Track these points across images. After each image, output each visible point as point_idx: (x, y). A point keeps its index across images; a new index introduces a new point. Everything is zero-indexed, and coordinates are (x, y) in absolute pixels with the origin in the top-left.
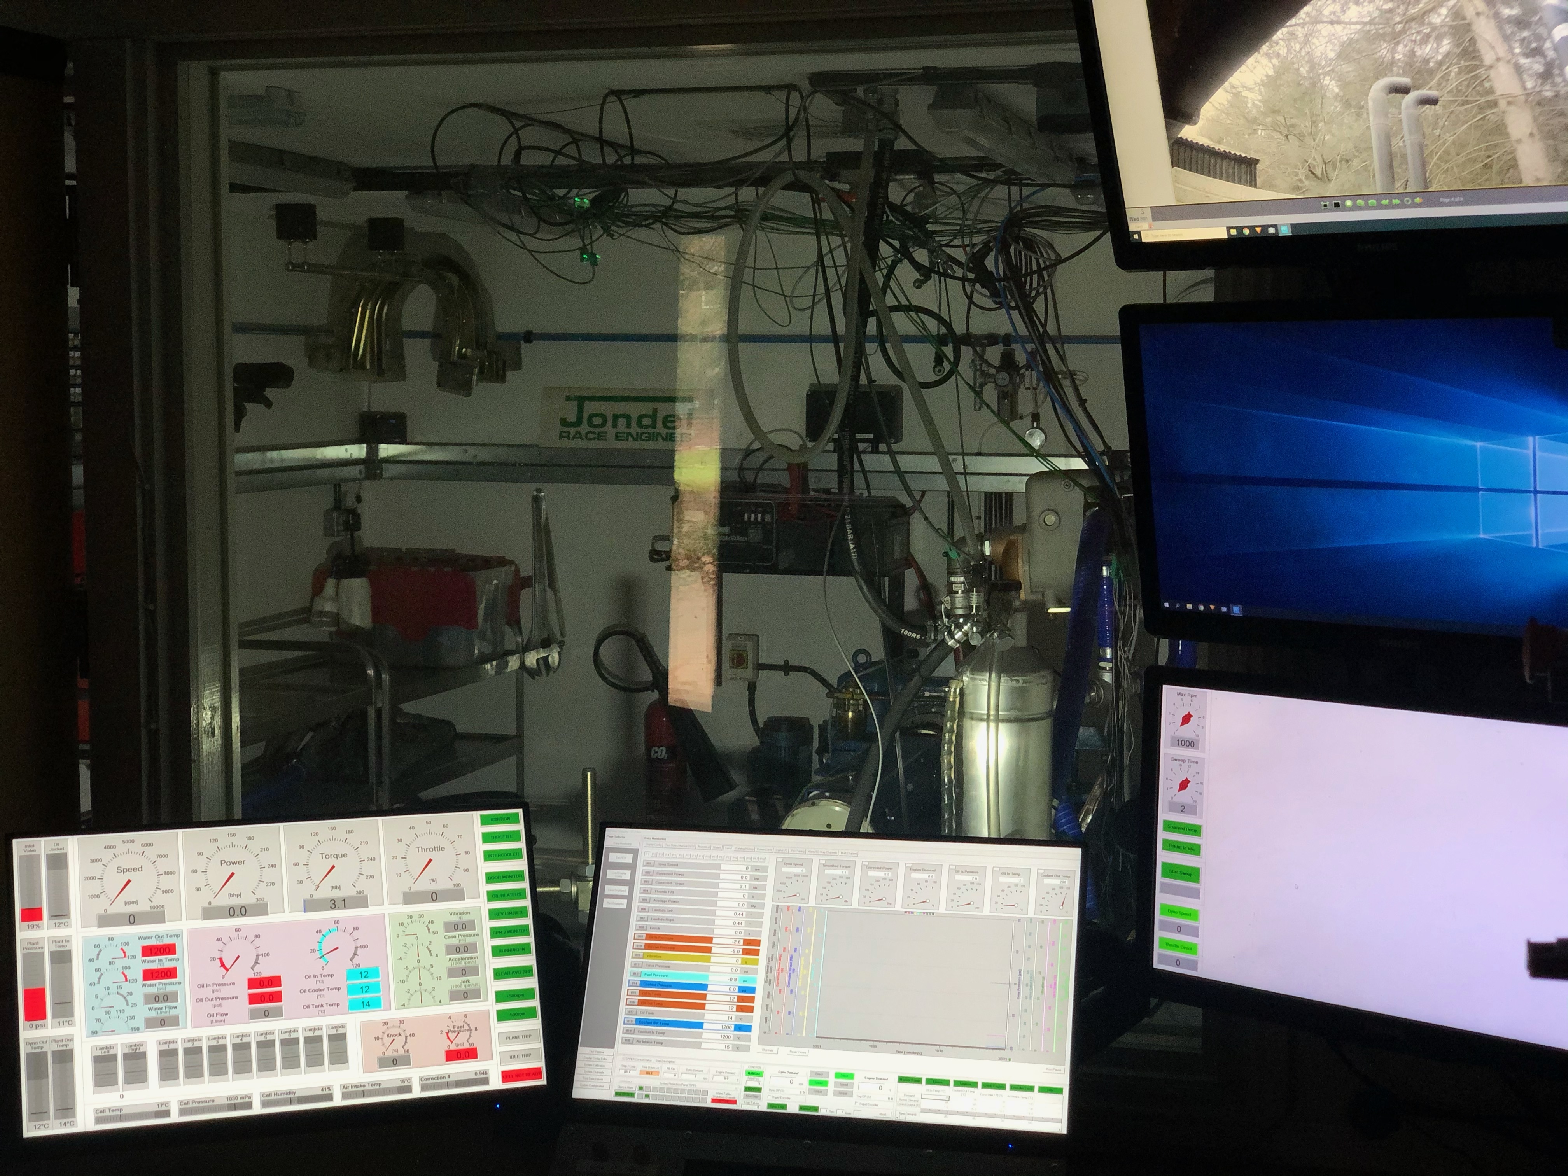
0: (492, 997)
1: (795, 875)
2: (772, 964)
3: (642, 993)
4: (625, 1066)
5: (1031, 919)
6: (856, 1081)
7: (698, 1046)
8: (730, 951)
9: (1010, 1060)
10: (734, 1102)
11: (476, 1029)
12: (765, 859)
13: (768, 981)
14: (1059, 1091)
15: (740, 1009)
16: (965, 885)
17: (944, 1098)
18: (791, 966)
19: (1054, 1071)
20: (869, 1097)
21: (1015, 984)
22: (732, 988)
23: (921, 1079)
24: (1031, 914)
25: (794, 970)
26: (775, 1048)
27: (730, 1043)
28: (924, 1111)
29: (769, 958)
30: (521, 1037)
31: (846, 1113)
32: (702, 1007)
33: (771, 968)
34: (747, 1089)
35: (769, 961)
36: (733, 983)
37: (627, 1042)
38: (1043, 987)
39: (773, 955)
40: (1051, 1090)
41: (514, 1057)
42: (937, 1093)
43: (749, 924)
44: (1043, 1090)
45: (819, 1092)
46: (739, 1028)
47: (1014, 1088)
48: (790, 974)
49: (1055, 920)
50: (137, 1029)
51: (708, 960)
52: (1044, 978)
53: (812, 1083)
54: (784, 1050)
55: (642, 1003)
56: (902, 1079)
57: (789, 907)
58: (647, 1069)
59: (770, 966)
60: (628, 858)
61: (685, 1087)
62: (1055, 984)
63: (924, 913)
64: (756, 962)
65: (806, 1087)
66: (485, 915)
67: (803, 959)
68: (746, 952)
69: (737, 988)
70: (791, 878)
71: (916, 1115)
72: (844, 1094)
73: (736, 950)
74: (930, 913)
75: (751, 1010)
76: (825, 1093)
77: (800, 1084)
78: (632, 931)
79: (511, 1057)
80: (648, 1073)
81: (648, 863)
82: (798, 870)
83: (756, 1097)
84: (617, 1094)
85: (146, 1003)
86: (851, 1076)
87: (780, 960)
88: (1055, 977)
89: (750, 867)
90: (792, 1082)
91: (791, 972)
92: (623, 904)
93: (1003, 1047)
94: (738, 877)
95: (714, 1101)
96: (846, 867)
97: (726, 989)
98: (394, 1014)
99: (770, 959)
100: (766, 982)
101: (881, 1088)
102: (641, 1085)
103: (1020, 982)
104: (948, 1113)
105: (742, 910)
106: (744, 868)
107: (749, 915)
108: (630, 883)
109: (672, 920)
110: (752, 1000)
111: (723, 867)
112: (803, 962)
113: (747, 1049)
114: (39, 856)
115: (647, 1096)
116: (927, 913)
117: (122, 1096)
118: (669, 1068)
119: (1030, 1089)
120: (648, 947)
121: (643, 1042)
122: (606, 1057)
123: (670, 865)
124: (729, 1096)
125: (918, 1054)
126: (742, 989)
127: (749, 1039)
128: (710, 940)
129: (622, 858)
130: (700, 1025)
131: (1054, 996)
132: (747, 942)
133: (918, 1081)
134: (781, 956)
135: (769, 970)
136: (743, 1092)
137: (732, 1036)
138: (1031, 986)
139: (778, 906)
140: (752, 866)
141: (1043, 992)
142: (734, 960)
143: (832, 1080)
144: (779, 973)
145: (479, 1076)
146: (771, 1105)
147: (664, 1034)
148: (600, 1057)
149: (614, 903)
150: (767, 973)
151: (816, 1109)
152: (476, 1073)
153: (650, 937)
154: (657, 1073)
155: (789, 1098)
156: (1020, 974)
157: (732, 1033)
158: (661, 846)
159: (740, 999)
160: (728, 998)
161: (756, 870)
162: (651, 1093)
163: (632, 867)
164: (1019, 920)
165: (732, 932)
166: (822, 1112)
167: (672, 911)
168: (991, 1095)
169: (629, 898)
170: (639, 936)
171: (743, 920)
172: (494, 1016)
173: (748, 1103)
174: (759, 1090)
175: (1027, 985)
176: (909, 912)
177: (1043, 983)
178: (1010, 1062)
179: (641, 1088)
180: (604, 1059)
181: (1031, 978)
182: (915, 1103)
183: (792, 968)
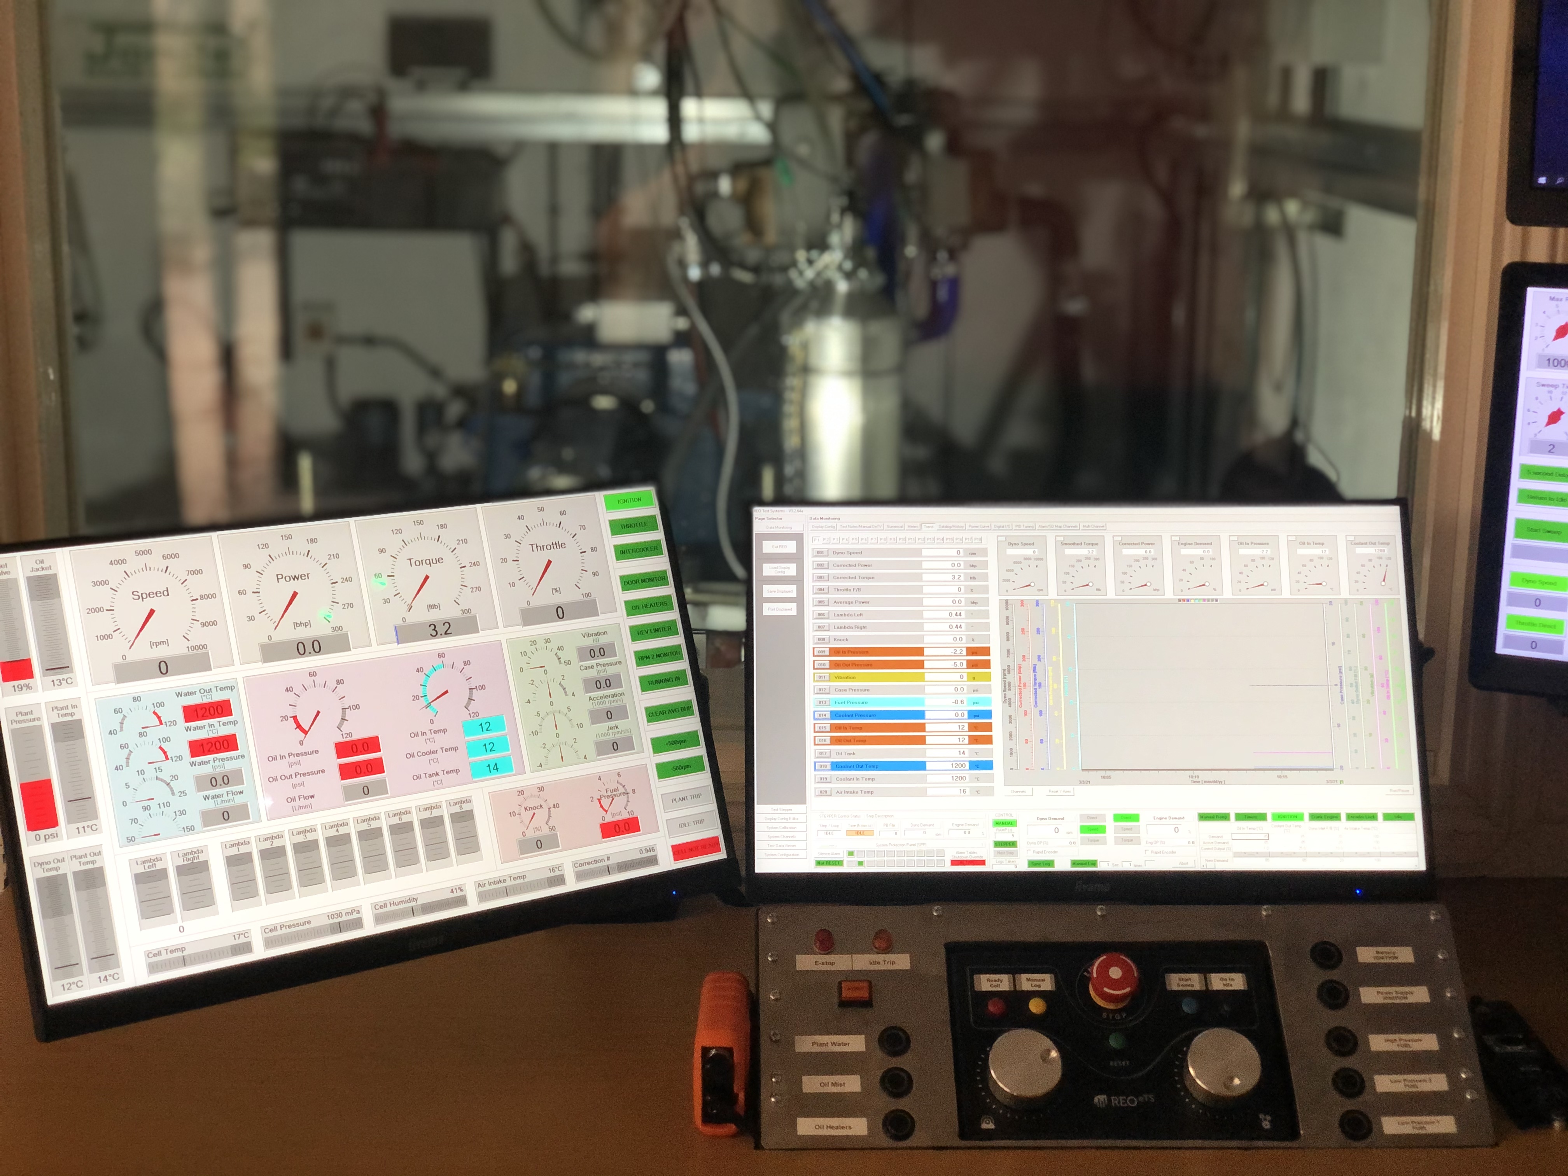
0: (648, 747)
1: (1025, 559)
2: (1009, 678)
3: (836, 728)
4: (825, 826)
5: (1346, 601)
6: (1142, 823)
7: (923, 793)
8: (950, 664)
9: (1342, 782)
10: (983, 862)
11: (634, 791)
12: (981, 539)
13: (1007, 701)
14: (1409, 817)
15: (974, 740)
16: (1253, 560)
17: (1262, 837)
18: (1035, 679)
19: (1400, 793)
20: (1163, 842)
21: (1336, 685)
22: (960, 713)
23: (1229, 814)
24: (1345, 594)
25: (1040, 684)
26: (1028, 789)
27: (967, 785)
28: (1237, 855)
29: (1004, 670)
30: (689, 798)
31: (1135, 866)
32: (921, 741)
33: (1009, 683)
34: (998, 844)
35: (1005, 675)
36: (960, 707)
37: (823, 793)
38: (1372, 687)
39: (1009, 667)
40: (1398, 817)
41: (685, 825)
42: (1252, 831)
43: (971, 627)
44: (1388, 817)
45: (1095, 841)
46: (975, 765)
47: (1351, 817)
48: (1036, 689)
49: (1377, 601)
50: (190, 829)
51: (921, 678)
52: (1372, 676)
53: (1084, 829)
54: (1041, 791)
55: (837, 741)
56: (1203, 817)
57: (1022, 601)
58: (856, 828)
59: (1007, 681)
60: (790, 547)
61: (912, 848)
62: (1388, 681)
63: (1204, 600)
64: (988, 677)
65: (1077, 835)
66: (626, 635)
67: (1050, 669)
68: (972, 665)
69: (966, 713)
70: (1020, 563)
71: (1227, 861)
72: (1129, 841)
73: (958, 663)
74: (1212, 600)
75: (989, 740)
76: (1104, 842)
77: (1068, 833)
78: (809, 645)
79: (680, 826)
80: (858, 833)
81: (819, 552)
82: (1028, 552)
83: (1012, 853)
84: (819, 863)
85: (200, 789)
86: (1135, 818)
87: (1020, 672)
88: (1387, 672)
89: (961, 551)
90: (1057, 830)
91: (1037, 687)
92: (791, 609)
93: (1329, 766)
94: (948, 565)
95: (954, 863)
96: (1093, 544)
97: (952, 715)
98: (530, 779)
99: (1006, 671)
100: (1005, 702)
101: (1176, 830)
102: (851, 850)
103: (1341, 683)
104: (1268, 855)
105: (958, 609)
106: (954, 552)
107: (970, 614)
108: (798, 580)
109: (863, 628)
110: (989, 727)
111: (925, 552)
112: (1051, 674)
113: (990, 792)
114: (15, 581)
115: (861, 863)
116: (1208, 600)
117: (182, 929)
118: (887, 825)
119: (1372, 817)
120: (835, 665)
121: (846, 792)
122: (796, 816)
123: (851, 553)
124: (973, 855)
125: (1220, 782)
126: (973, 714)
127: (991, 779)
128: (920, 651)
129: (781, 546)
130: (921, 766)
131: (1388, 697)
132: (972, 651)
133: (1225, 817)
134: (1020, 668)
135: (1006, 687)
136: (992, 849)
137: (967, 777)
138: (1357, 687)
139: (1007, 601)
140: (965, 549)
141: (1373, 693)
142: (956, 677)
143: (1110, 824)
144: (1020, 689)
145: (645, 855)
146: (1032, 863)
147: (873, 780)
148: (787, 816)
149: (778, 609)
150: (1005, 690)
151: (1094, 863)
152: (641, 852)
153: (835, 652)
154: (871, 833)
155: (1056, 852)
156: (1341, 673)
157: (969, 774)
158: (834, 528)
159: (973, 727)
160: (955, 727)
161: (972, 554)
162: (866, 859)
163: (797, 558)
164: (1331, 603)
165: (950, 639)
166: (1103, 867)
167: (861, 615)
168: (1323, 829)
169: (799, 600)
170: (820, 652)
171: (962, 621)
172: (653, 773)
173: (1001, 863)
174: (1013, 844)
175: (1351, 685)
176: (1184, 600)
177: (1372, 682)
178: (1342, 786)
179: (851, 854)
180: (794, 819)
181: (1356, 676)
182: (1225, 846)
183: (1038, 681)
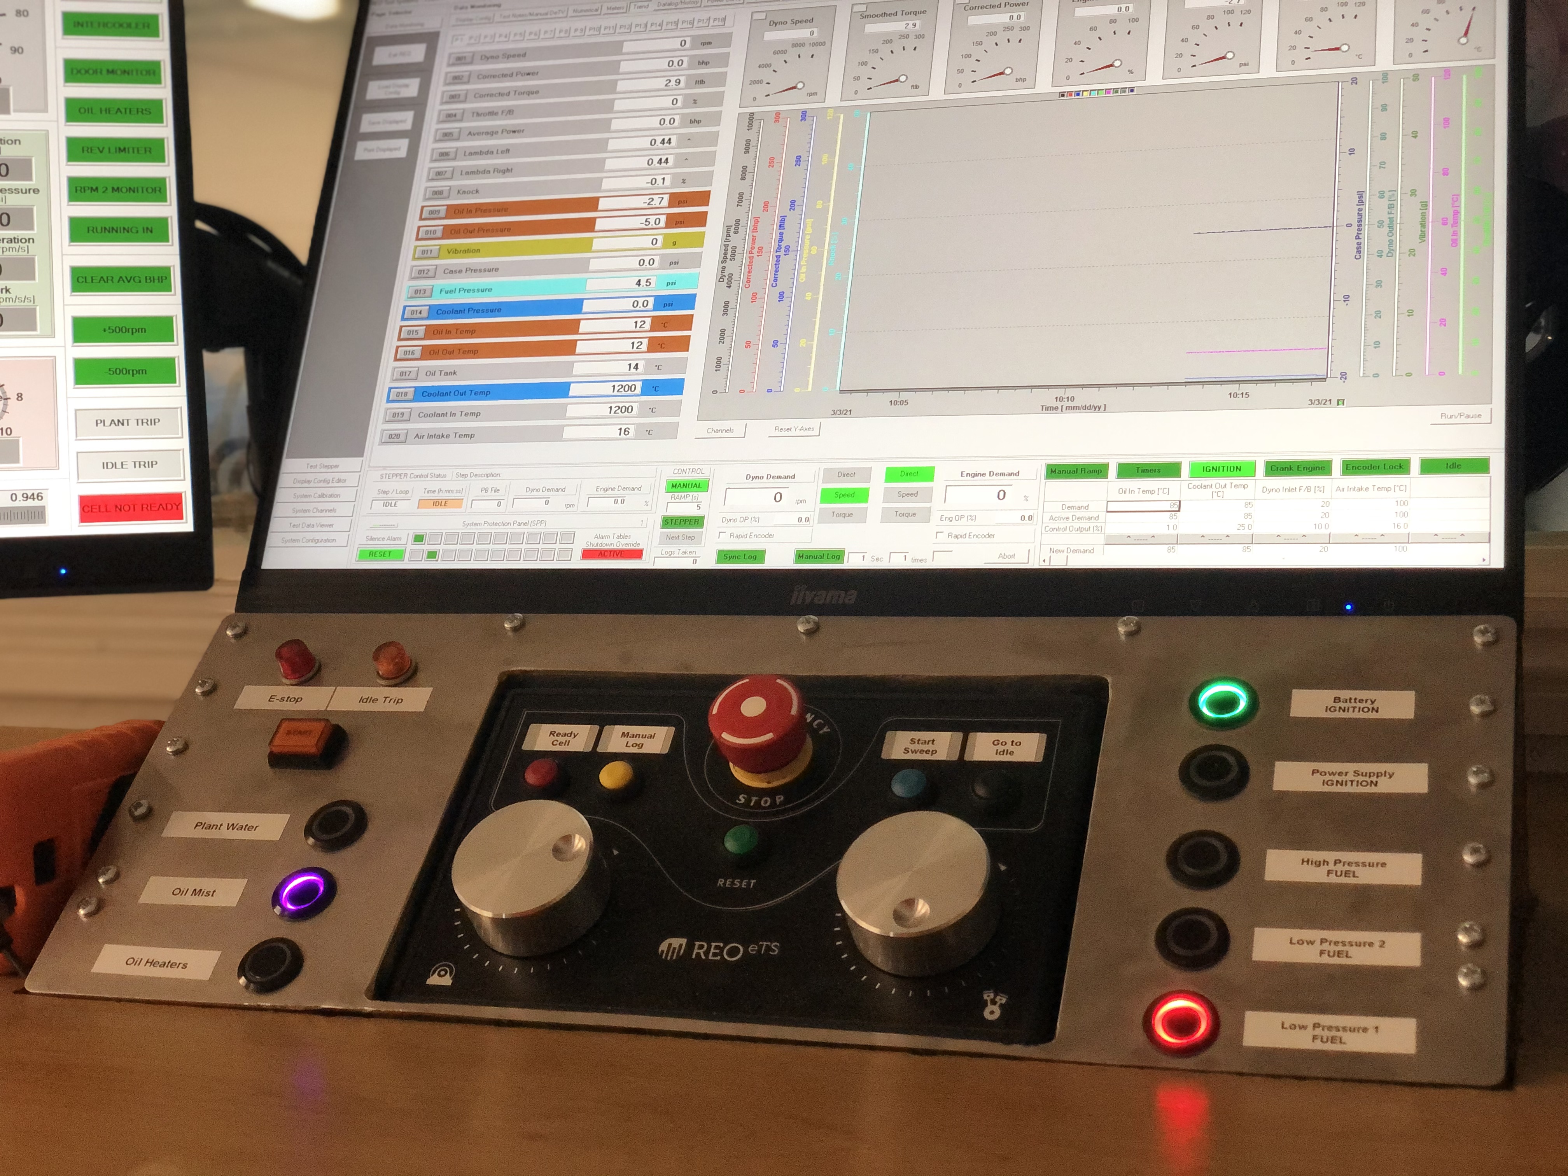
0: (65, 330)
1: (794, 45)
2: (735, 240)
3: (434, 332)
4: (386, 492)
5: (1385, 75)
6: (938, 485)
7: (555, 435)
8: (638, 222)
9: (1340, 402)
10: (637, 554)
11: (20, 397)
12: (724, 19)
13: (725, 278)
14: (1480, 466)
15: (656, 345)
16: (1210, 17)
17: (1166, 506)
18: (781, 240)
19: (1463, 420)
20: (973, 518)
21: (1349, 225)
22: (641, 300)
23: (1106, 466)
24: (1384, 61)
25: (787, 248)
26: (737, 426)
27: (631, 421)
28: (1112, 541)
29: (728, 228)
30: (133, 422)
31: (914, 561)
32: (569, 348)
33: (734, 249)
34: (669, 522)
35: (728, 235)
36: (643, 291)
37: (394, 439)
38: (1423, 225)
39: (738, 222)
40: (1453, 466)
41: (114, 465)
42: (1148, 496)
43: (682, 160)
44: (1431, 467)
45: (846, 516)
46: (652, 388)
47: (1352, 467)
48: (778, 257)
49: (1447, 72)
51: (587, 246)
52: (1425, 205)
53: (826, 496)
54: (762, 428)
55: (430, 353)
56: (1055, 472)
57: (778, 114)
58: (435, 496)
59: (731, 245)
60: (416, 53)
61: (523, 529)
62: (1456, 213)
63: (1108, 91)
64: (699, 240)
65: (813, 505)
66: (58, 150)
67: (809, 222)
68: (674, 221)
69: (651, 300)
70: (784, 52)
71: (1092, 551)
72: (908, 516)
73: (652, 219)
74: (1123, 90)
75: (683, 344)
76: (860, 517)
77: (798, 502)
78: (417, 199)
79: (105, 465)
80: (437, 503)
81: (459, 59)
82: (803, 33)
83: (691, 538)
84: (364, 554)
86: (927, 474)
87: (755, 229)
88: (1456, 198)
89: (688, 40)
90: (778, 498)
91: (782, 253)
92: (400, 149)
93: (1322, 373)
94: (663, 64)
95: (588, 554)
96: (916, 13)
97: (627, 304)
99: (732, 229)
100: (721, 279)
101: (1002, 495)
102: (420, 532)
103: (1360, 221)
104: (1176, 541)
105: (666, 134)
106: (676, 43)
107: (687, 140)
108: (418, 105)
109: (506, 171)
110: (686, 323)
111: (627, 47)
112: (809, 230)
113: (671, 432)
115: (432, 555)
116: (1116, 90)
118: (486, 490)
119: (1399, 467)
120: (452, 232)
121: (430, 436)
122: (342, 476)
123: (508, 56)
124: (623, 541)
125: (1097, 408)
126: (664, 302)
127: (676, 410)
128: (592, 204)
129: (403, 54)
130: (561, 390)
131: (1455, 243)
132: (677, 199)
133: (1097, 471)
134: (757, 222)
135: (728, 254)
136: (658, 530)
137: (635, 406)
138: (1391, 227)
139: (752, 115)
140: (694, 38)
141: (1423, 236)
142: (646, 242)
143: (877, 486)
144: (751, 258)
145: (20, 503)
146: (724, 556)
147: (477, 415)
148: (329, 477)
149: (380, 150)
150: (724, 261)
151: (838, 555)
152: (13, 497)
153: (456, 211)
154: (458, 503)
155: (770, 536)
156: (1361, 202)
157: (636, 401)
158: (489, 20)
159: (659, 323)
160: (629, 324)
161: (703, 44)
162: (442, 547)
163: (423, 70)
164: (1354, 81)
165: (642, 182)
166: (852, 562)
167: (508, 151)
168: (1291, 490)
169: (414, 135)
170: (432, 212)
171: (670, 153)
172: (66, 373)
173: (670, 555)
174: (696, 522)
175: (1381, 224)
176: (1070, 94)
177: (1424, 216)
178: (1341, 409)
179: (419, 538)
180: (339, 481)
181: (1391, 207)
182: (1091, 524)
183: (783, 244)
